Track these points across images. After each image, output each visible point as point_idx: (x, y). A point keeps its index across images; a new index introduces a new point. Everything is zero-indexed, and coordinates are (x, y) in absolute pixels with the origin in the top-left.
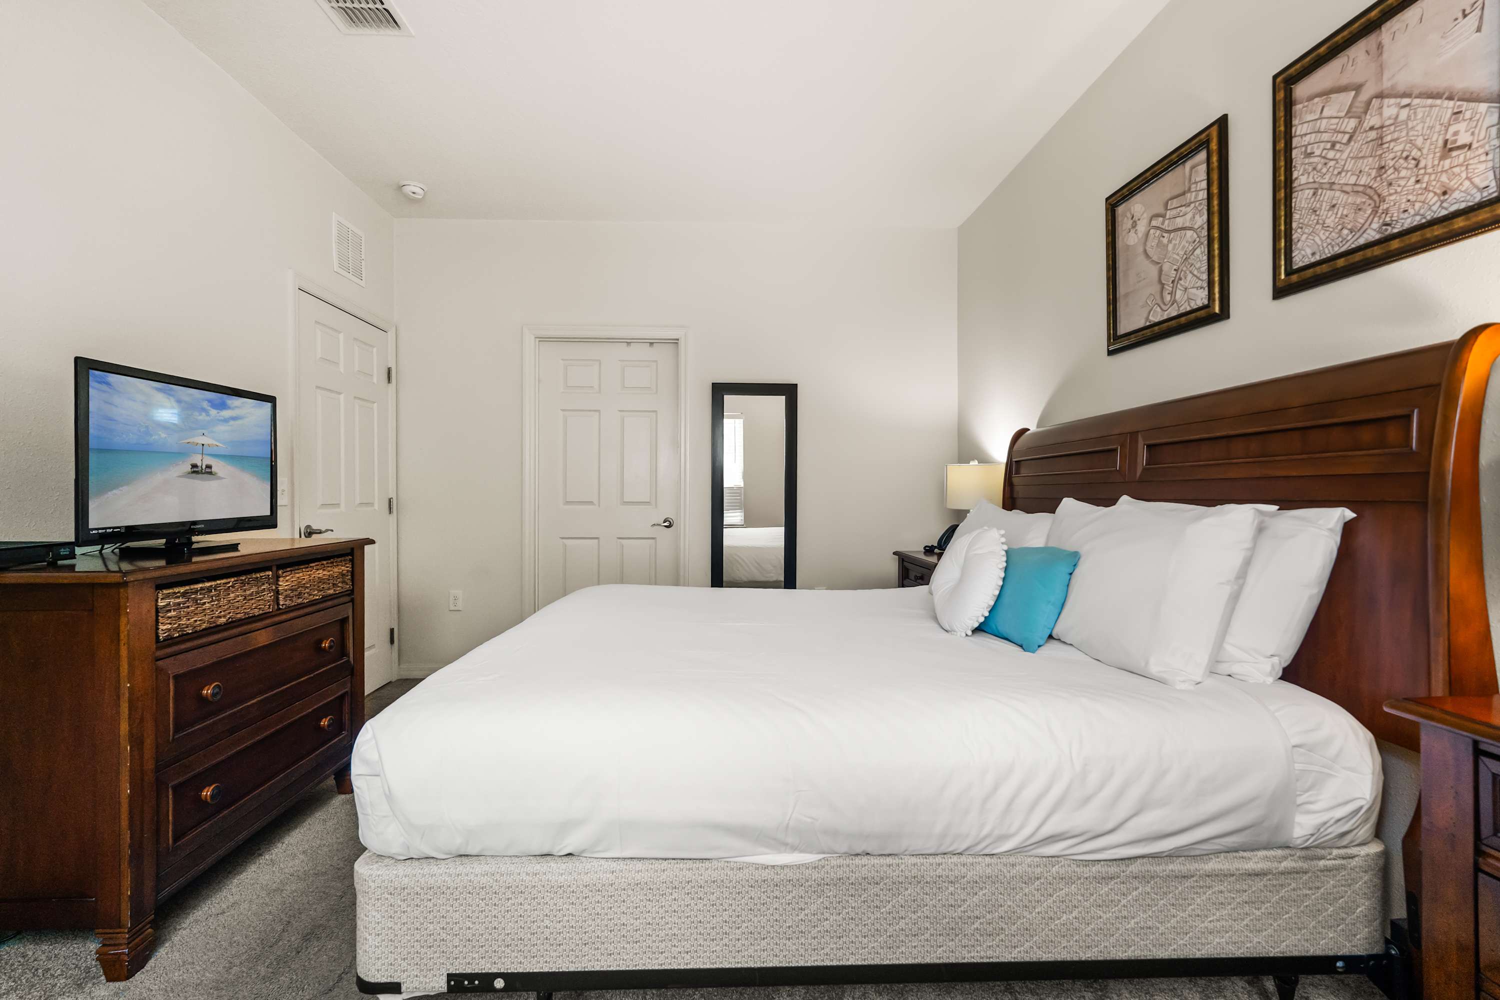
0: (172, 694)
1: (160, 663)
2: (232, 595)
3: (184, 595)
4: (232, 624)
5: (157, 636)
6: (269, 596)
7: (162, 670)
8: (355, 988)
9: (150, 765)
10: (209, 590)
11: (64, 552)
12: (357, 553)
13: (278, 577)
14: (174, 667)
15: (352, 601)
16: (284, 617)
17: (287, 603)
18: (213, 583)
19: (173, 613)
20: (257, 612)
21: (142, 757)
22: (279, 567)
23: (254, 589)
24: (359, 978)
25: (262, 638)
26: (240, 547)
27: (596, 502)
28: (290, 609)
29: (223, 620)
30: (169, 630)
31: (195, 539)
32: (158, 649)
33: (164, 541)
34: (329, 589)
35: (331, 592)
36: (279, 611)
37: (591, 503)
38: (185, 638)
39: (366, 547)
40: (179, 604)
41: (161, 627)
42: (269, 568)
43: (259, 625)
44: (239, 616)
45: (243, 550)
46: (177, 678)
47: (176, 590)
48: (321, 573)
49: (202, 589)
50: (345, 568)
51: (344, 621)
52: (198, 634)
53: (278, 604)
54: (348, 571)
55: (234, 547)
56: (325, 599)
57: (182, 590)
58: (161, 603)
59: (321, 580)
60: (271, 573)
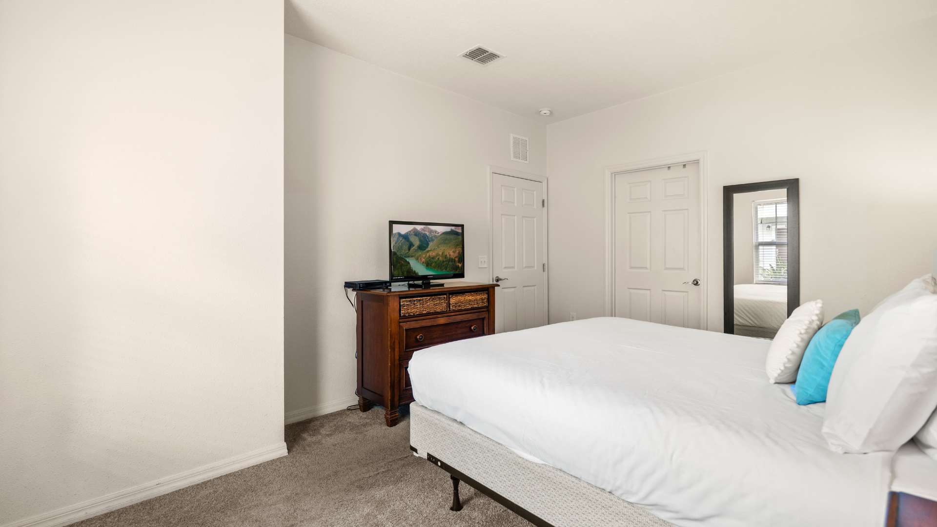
0: (405, 335)
1: (401, 324)
2: (428, 304)
3: (410, 301)
4: (428, 314)
5: (400, 314)
6: (444, 305)
7: (401, 326)
8: (409, 448)
9: (397, 357)
10: (420, 300)
11: (388, 284)
12: (491, 290)
13: (449, 298)
14: (406, 326)
15: (488, 311)
16: (453, 314)
17: (454, 309)
18: (421, 298)
19: (405, 308)
20: (439, 310)
21: (394, 355)
22: (450, 294)
23: (438, 302)
24: (410, 446)
25: (442, 321)
26: (445, 285)
27: (648, 266)
28: (454, 311)
29: (425, 312)
30: (404, 313)
31: (431, 281)
32: (400, 319)
33: (421, 282)
34: (475, 305)
35: (476, 306)
36: (450, 312)
37: (646, 268)
38: (410, 317)
39: (496, 287)
40: (408, 304)
41: (402, 312)
42: (446, 294)
43: (439, 316)
44: (431, 311)
45: (446, 286)
46: (406, 330)
47: (407, 299)
48: (470, 298)
49: (417, 300)
50: (485, 296)
51: (483, 319)
52: (414, 316)
53: (450, 308)
54: (485, 298)
55: (442, 285)
56: (473, 309)
57: (409, 299)
58: (402, 304)
59: (470, 301)
60: (445, 296)
